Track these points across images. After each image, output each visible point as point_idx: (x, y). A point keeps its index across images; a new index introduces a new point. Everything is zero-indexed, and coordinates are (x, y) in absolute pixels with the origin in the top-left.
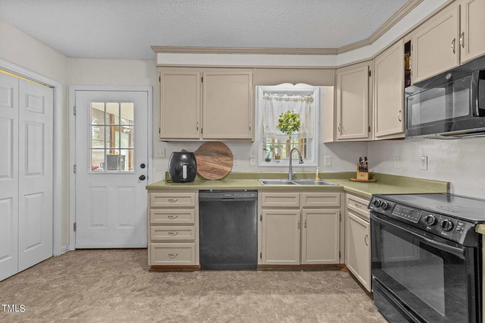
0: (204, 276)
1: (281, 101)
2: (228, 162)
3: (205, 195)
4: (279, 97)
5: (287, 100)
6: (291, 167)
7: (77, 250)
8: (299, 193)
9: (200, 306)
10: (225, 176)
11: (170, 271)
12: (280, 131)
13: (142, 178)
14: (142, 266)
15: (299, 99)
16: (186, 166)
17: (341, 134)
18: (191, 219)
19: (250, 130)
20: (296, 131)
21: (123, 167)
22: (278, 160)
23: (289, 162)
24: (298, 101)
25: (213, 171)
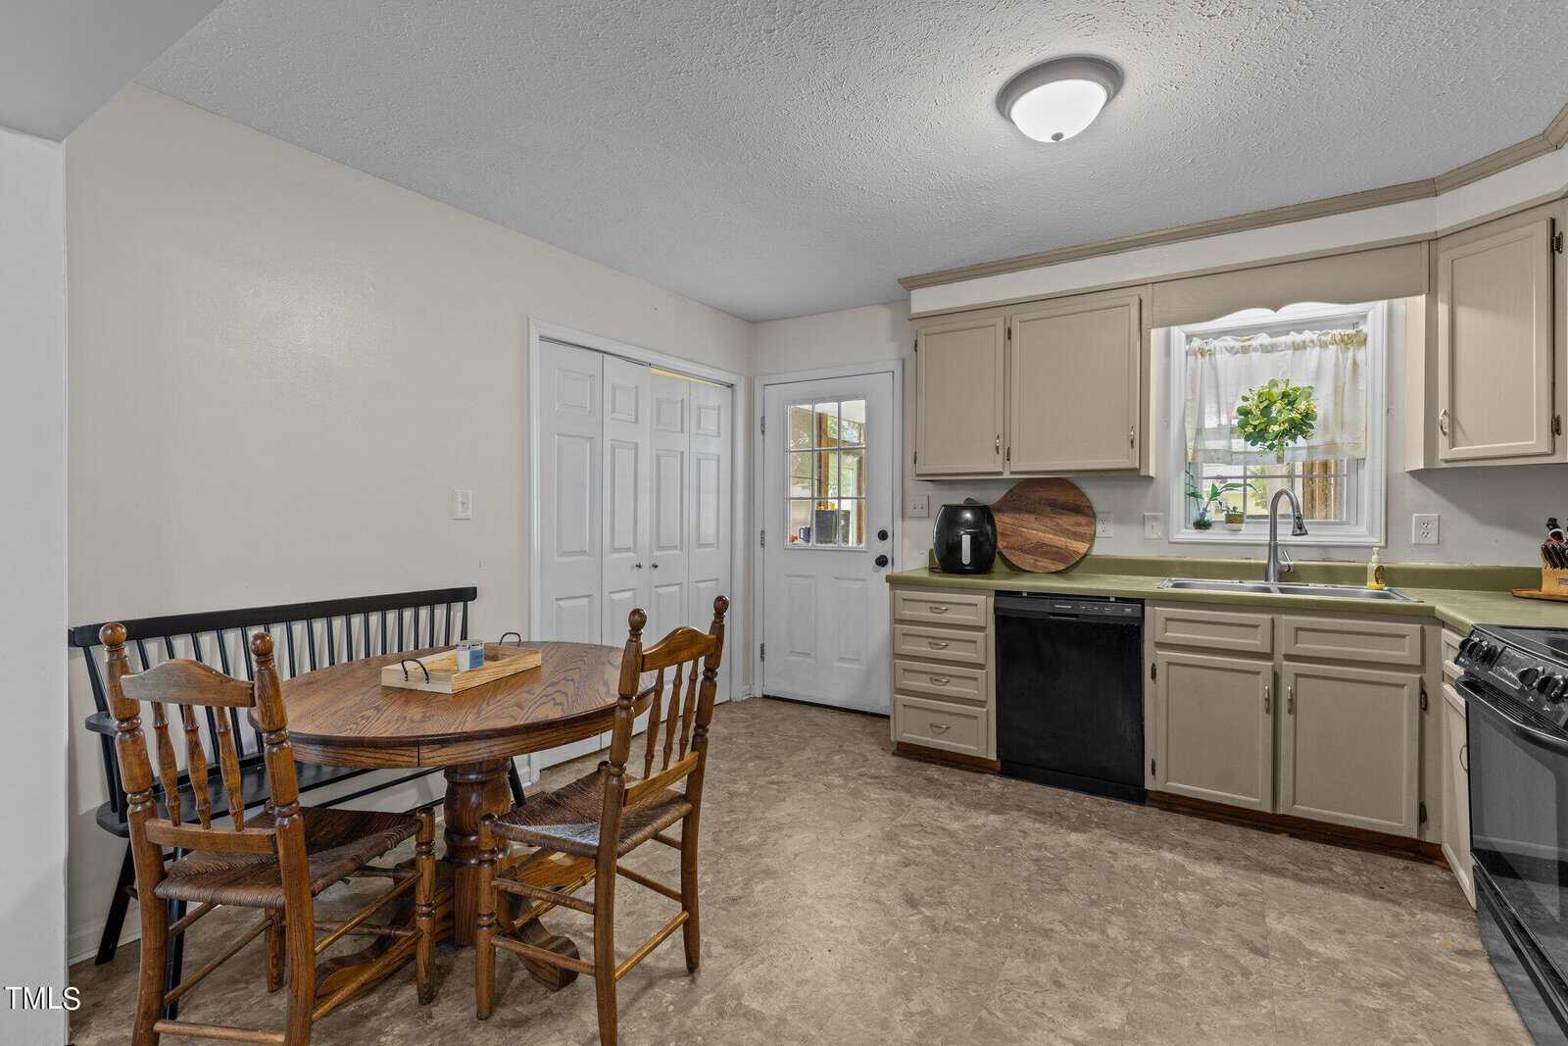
0: (1006, 786)
1: (1248, 355)
2: (1081, 530)
3: (1009, 604)
4: (1238, 345)
5: (1267, 349)
6: (1276, 546)
7: (765, 697)
8: (1270, 616)
9: (984, 825)
10: (1072, 565)
11: (935, 763)
12: (1243, 440)
13: (882, 561)
14: (879, 744)
15: (1312, 341)
16: (969, 537)
17: (1453, 444)
18: (976, 653)
19: (1132, 446)
20: (1299, 438)
21: (846, 539)
22: (1236, 526)
23: (1269, 532)
24: (1308, 349)
25: (1041, 549)
